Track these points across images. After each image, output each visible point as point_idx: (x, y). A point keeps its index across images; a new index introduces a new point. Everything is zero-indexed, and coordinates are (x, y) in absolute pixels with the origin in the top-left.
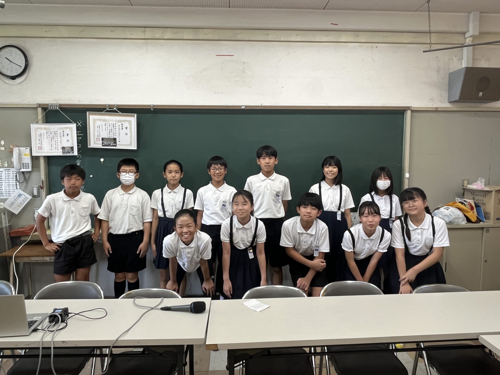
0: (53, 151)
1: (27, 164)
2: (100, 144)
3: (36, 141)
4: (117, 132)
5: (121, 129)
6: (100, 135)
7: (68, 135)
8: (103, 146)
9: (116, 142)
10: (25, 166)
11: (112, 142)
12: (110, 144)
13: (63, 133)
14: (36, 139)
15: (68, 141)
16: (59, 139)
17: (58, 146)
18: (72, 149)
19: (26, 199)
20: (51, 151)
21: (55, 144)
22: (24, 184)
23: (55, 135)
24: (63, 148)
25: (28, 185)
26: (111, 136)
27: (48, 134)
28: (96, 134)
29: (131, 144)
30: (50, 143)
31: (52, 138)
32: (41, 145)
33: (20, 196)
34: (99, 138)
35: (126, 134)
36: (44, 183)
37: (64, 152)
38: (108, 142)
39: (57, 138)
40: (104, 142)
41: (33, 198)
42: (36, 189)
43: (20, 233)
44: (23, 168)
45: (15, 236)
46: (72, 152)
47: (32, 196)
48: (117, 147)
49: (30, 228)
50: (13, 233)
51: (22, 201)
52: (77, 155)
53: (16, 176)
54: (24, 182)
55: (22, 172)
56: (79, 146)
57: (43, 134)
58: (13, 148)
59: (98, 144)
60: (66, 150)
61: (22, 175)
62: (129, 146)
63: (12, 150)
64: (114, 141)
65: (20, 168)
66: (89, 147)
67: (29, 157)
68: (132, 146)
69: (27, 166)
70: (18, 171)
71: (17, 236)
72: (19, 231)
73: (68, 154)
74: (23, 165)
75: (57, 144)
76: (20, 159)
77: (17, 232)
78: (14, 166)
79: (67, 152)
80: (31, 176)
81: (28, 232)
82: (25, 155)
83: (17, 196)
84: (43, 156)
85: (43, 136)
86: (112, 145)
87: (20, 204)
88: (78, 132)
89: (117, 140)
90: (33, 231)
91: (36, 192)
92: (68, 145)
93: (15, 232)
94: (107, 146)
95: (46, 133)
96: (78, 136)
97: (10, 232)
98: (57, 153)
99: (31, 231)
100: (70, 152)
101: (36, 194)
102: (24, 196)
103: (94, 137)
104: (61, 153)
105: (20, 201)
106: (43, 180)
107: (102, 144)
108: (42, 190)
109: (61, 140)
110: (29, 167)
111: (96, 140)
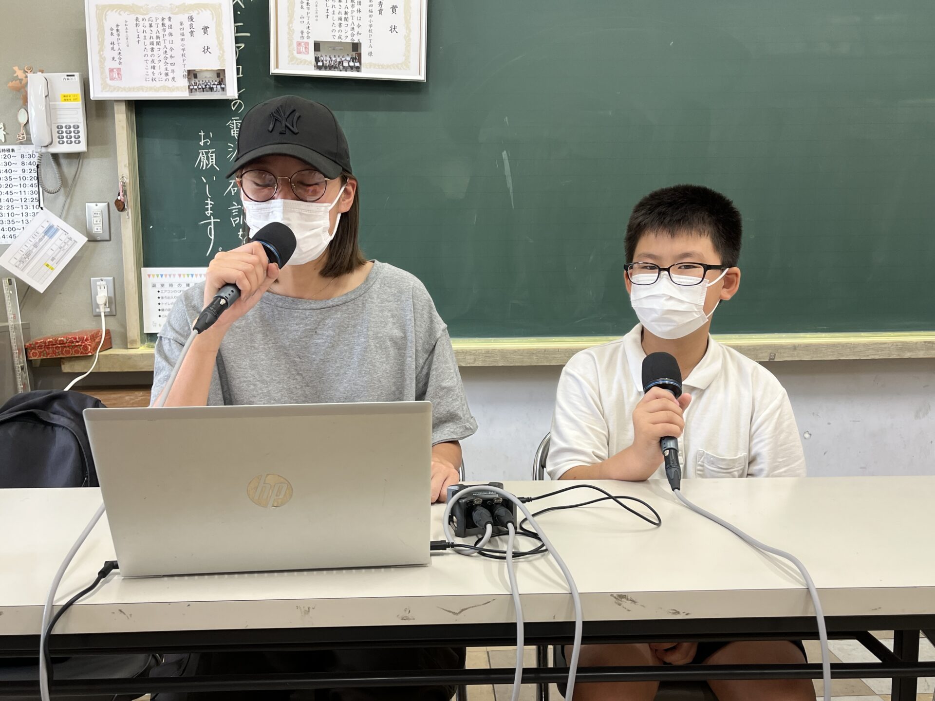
0: (158, 84)
1: (72, 129)
2: (310, 63)
3: (101, 50)
4: (365, 23)
5: (376, 12)
6: (308, 33)
7: (205, 29)
8: (319, 68)
9: (360, 55)
10: (65, 135)
11: (348, 55)
12: (341, 63)
13: (191, 25)
14: (101, 43)
15: (206, 50)
16: (177, 45)
17: (173, 67)
18: (221, 77)
19: (70, 243)
20: (151, 84)
21: (163, 61)
22: (61, 198)
23: (164, 30)
24: (192, 74)
25: (71, 198)
26: (343, 35)
27: (141, 29)
28: (298, 27)
29: (406, 65)
30: (150, 59)
31: (155, 41)
32: (120, 63)
33: (50, 233)
34: (307, 44)
35: (393, 29)
36: (128, 193)
37: (193, 89)
38: (335, 56)
39: (171, 42)
40: (322, 56)
41: (92, 244)
42: (98, 215)
43: (61, 348)
44: (61, 142)
45: (42, 357)
46: (221, 88)
47: (86, 235)
48: (361, 71)
49: (91, 334)
50: (35, 349)
51: (59, 249)
52: (236, 99)
53: (36, 168)
54: (61, 190)
55: (55, 156)
56: (238, 69)
57: (125, 27)
58: (26, 77)
59: (301, 62)
60: (199, 81)
61: (54, 169)
62: (401, 69)
63: (21, 83)
64: (355, 53)
65: (51, 140)
66: (274, 70)
67: (79, 104)
68: (409, 70)
69: (71, 134)
70: (44, 150)
71: (48, 357)
72: (56, 341)
73: (205, 93)
74: (60, 132)
75: (169, 61)
76: (50, 111)
77: (49, 345)
78: (30, 135)
79: (204, 87)
80: (81, 173)
81: (88, 346)
82: (66, 98)
83: (43, 233)
84: (125, 101)
85: (126, 33)
86: (349, 64)
87: (51, 258)
88: (235, 22)
89: (364, 51)
90: (100, 342)
91: (99, 219)
92: (207, 64)
93: (44, 345)
94: (331, 68)
95: (136, 22)
96: (236, 37)
97: (27, 346)
98: (173, 90)
99: (94, 344)
100: (214, 89)
101: (99, 230)
102: (65, 233)
103: (290, 40)
104: (184, 90)
105: (53, 250)
106: (127, 180)
107: (316, 61)
108: (121, 213)
109: (184, 47)
110: (79, 137)
111: (296, 49)
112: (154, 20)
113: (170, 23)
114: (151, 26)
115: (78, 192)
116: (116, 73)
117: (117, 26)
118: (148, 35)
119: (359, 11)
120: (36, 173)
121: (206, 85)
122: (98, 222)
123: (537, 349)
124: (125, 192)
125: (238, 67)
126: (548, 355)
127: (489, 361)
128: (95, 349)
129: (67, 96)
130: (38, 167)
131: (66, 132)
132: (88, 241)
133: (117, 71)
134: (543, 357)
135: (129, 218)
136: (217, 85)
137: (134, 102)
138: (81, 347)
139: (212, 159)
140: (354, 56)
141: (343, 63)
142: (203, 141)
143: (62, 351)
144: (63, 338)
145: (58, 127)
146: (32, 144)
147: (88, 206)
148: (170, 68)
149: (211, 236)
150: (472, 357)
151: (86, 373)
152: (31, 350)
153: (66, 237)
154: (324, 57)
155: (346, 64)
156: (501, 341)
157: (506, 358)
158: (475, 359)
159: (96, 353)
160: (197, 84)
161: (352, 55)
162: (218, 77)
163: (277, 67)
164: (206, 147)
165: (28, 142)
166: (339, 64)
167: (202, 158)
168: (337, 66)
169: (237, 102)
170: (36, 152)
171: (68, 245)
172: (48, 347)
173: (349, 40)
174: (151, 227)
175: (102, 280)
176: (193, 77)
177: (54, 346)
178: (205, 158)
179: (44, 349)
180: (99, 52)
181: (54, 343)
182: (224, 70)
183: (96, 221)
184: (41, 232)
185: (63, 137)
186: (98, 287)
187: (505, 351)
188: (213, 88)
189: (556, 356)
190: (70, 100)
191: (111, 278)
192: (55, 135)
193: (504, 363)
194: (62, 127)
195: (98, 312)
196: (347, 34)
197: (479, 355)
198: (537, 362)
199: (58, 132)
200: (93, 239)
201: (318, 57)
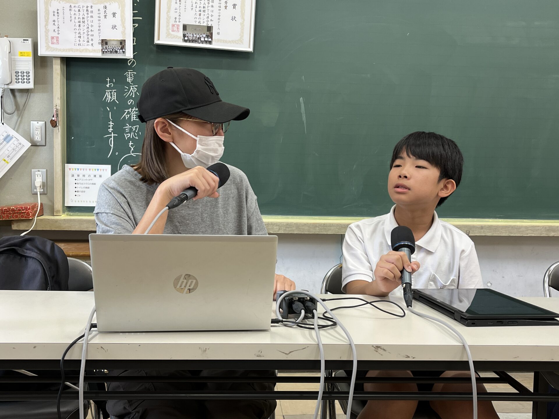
0: (82, 48)
1: (25, 74)
2: (180, 37)
3: (46, 25)
4: (216, 14)
5: (223, 8)
6: (180, 19)
7: (114, 14)
8: (186, 41)
9: (212, 34)
10: (20, 77)
11: (204, 33)
12: (199, 38)
13: (105, 11)
14: (47, 21)
15: (114, 27)
16: (96, 23)
17: (92, 37)
18: (123, 44)
19: (20, 146)
20: (77, 47)
21: (86, 33)
22: (15, 117)
23: (88, 14)
24: (104, 42)
25: (22, 118)
26: (202, 22)
27: (73, 12)
28: (173, 15)
29: (241, 41)
30: (78, 32)
32: (58, 34)
33: (7, 140)
34: (178, 26)
35: (233, 18)
36: (59, 116)
37: (105, 51)
38: (196, 34)
39: (92, 21)
40: (187, 34)
41: (33, 147)
42: (39, 129)
43: (12, 214)
44: (17, 82)
46: (122, 51)
47: (30, 142)
48: (212, 44)
49: (32, 206)
51: (13, 150)
52: (131, 59)
54: (15, 112)
55: (13, 91)
56: (134, 40)
57: (63, 11)
59: (174, 37)
60: (108, 47)
61: (11, 99)
62: (237, 44)
64: (209, 32)
65: (11, 81)
66: (156, 41)
67: (30, 58)
68: (243, 44)
69: (24, 77)
70: (6, 87)
71: (4, 219)
72: (9, 209)
73: (112, 54)
75: (90, 33)
76: (12, 62)
77: (4, 212)
79: (111, 50)
80: (29, 102)
81: (30, 213)
82: (22, 54)
83: (3, 139)
84: (60, 57)
85: (63, 15)
86: (204, 39)
87: (7, 156)
88: (133, 10)
89: (215, 31)
90: (37, 211)
91: (39, 132)
92: (114, 36)
93: (1, 211)
94: (193, 41)
95: (70, 8)
96: (133, 20)
98: (92, 52)
99: (33, 212)
100: (118, 52)
101: (39, 139)
102: (17, 140)
103: (168, 22)
104: (98, 52)
105: (9, 151)
106: (59, 108)
107: (183, 36)
108: (54, 128)
109: (100, 25)
110: (29, 79)
111: (171, 29)
112: (81, 7)
113: (92, 10)
114: (79, 11)
115: (26, 113)
116: (55, 40)
117: (58, 10)
118: (77, 17)
119: (212, 6)
121: (113, 49)
122: (38, 134)
123: (319, 223)
124: (57, 115)
125: (134, 38)
126: (326, 228)
127: (289, 230)
128: (34, 215)
129: (23, 53)
130: (1, 97)
131: (21, 76)
132: (31, 145)
133: (56, 38)
134: (323, 228)
135: (59, 132)
136: (120, 49)
137: (65, 58)
138: (25, 214)
139: (114, 96)
140: (208, 35)
141: (200, 39)
142: (108, 84)
143: (13, 216)
144: (14, 208)
145: (16, 72)
147: (32, 123)
148: (90, 38)
149: (111, 145)
150: (278, 227)
151: (28, 230)
153: (17, 142)
154: (189, 34)
155: (202, 39)
156: (296, 218)
157: (299, 228)
158: (279, 229)
159: (35, 218)
160: (107, 49)
162: (121, 44)
163: (159, 40)
164: (110, 88)
166: (198, 39)
167: (108, 95)
168: (197, 40)
169: (132, 60)
170: (1, 88)
171: (18, 148)
173: (205, 24)
174: (73, 138)
175: (39, 171)
176: (105, 44)
177: (8, 212)
178: (110, 95)
179: (1, 214)
180: (45, 26)
181: (8, 211)
182: (125, 40)
183: (37, 133)
185: (19, 79)
186: (36, 176)
187: (299, 224)
188: (117, 51)
189: (331, 228)
190: (25, 55)
191: (45, 170)
192: (14, 77)
193: (298, 231)
194: (18, 73)
195: (36, 192)
196: (204, 21)
197: (282, 226)
198: (319, 232)
199: (16, 76)
200: (34, 145)
201: (185, 34)
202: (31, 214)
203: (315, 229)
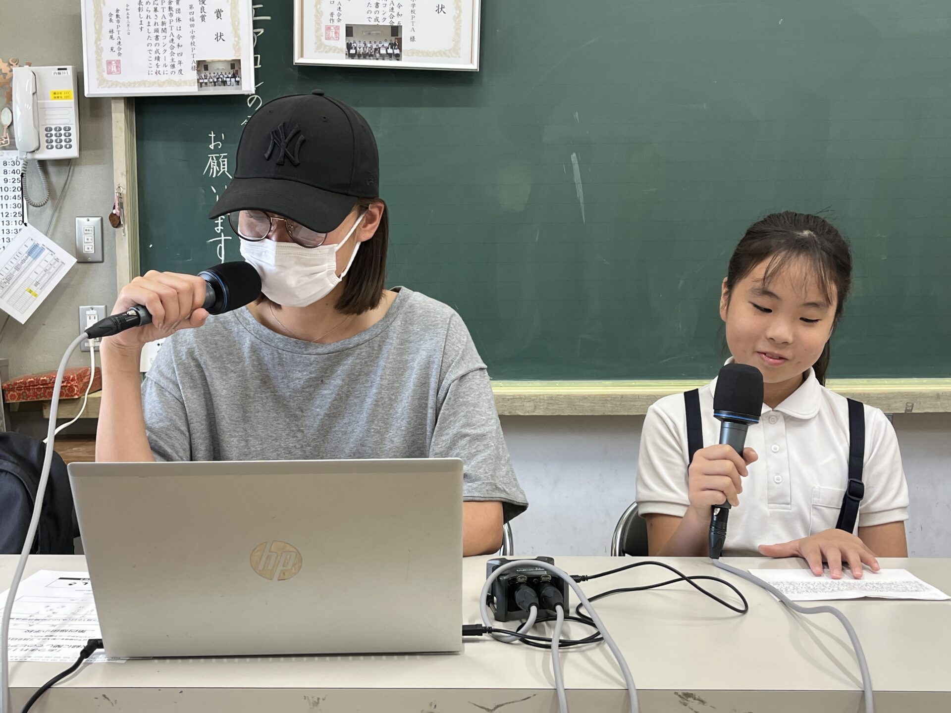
0: (163, 78)
1: (63, 132)
2: (341, 50)
3: (98, 39)
6: (339, 15)
7: (219, 13)
8: (352, 56)
9: (400, 40)
10: (54, 138)
11: (386, 40)
12: (377, 50)
13: (202, 9)
14: (98, 32)
15: (219, 37)
16: (186, 33)
17: (180, 58)
18: (236, 68)
19: (57, 265)
20: (154, 78)
21: (169, 51)
22: (48, 211)
23: (171, 15)
25: (60, 212)
26: (381, 17)
27: (144, 14)
28: (327, 8)
29: (455, 51)
30: (154, 49)
31: (160, 27)
32: (120, 54)
33: (34, 253)
34: (337, 28)
35: (440, 9)
36: (125, 206)
37: (203, 83)
38: (370, 42)
39: (179, 29)
40: (354, 42)
41: (81, 266)
42: (90, 232)
43: (43, 389)
44: (50, 147)
45: (22, 400)
46: (236, 81)
47: (75, 255)
48: (401, 60)
49: (78, 373)
50: (14, 391)
51: (44, 272)
52: (252, 95)
53: (20, 177)
54: (48, 202)
55: (43, 163)
56: (256, 59)
57: (126, 12)
58: (11, 71)
59: (330, 49)
60: (210, 74)
61: (40, 177)
62: (449, 57)
63: (5, 78)
64: (394, 38)
65: (38, 145)
66: (298, 60)
67: (71, 102)
68: (459, 57)
69: (61, 138)
70: (29, 156)
71: (29, 400)
72: (38, 380)
73: (216, 87)
74: (49, 135)
75: (176, 51)
76: (38, 110)
77: (29, 386)
78: (14, 138)
79: (215, 80)
80: (72, 182)
81: (74, 387)
82: (56, 96)
83: (26, 253)
84: (125, 98)
85: (127, 19)
86: (387, 51)
87: (34, 283)
88: (253, 4)
89: (405, 35)
90: (88, 382)
91: (91, 237)
92: (219, 53)
93: (23, 385)
94: (365, 56)
95: (139, 6)
96: (254, 22)
97: (5, 387)
98: (180, 85)
99: (81, 385)
100: (228, 82)
101: (90, 250)
102: (51, 253)
103: (318, 23)
104: (192, 84)
105: (37, 273)
106: (124, 191)
107: (347, 48)
108: (116, 229)
109: (194, 34)
110: (70, 140)
111: (324, 34)
115: (67, 205)
116: (114, 66)
120: (20, 183)
121: (218, 79)
122: (90, 241)
123: (612, 395)
124: (121, 205)
125: (256, 56)
126: (626, 403)
127: (553, 409)
128: (83, 391)
129: (58, 93)
130: (22, 176)
131: (56, 135)
132: (78, 262)
133: (116, 63)
134: (620, 405)
135: (125, 235)
136: (231, 77)
137: (134, 99)
138: (66, 388)
139: (224, 165)
140: (393, 42)
141: (379, 50)
142: (213, 144)
143: (44, 393)
144: (45, 378)
145: (46, 130)
146: (16, 149)
147: (78, 221)
148: (177, 58)
149: (221, 257)
150: (532, 404)
151: (74, 419)
152: (9, 391)
153: (52, 257)
154: (357, 42)
155: (383, 51)
156: (568, 385)
157: (574, 405)
158: (535, 407)
159: (84, 395)
160: (208, 78)
161: (391, 40)
162: (232, 69)
163: (302, 56)
164: (216, 150)
165: (12, 146)
166: (375, 52)
167: (212, 164)
168: (373, 54)
169: (254, 97)
170: (21, 159)
171: (54, 267)
172: (28, 388)
173: (387, 23)
174: (151, 246)
175: (92, 309)
176: (203, 69)
177: (36, 387)
178: (216, 164)
179: (23, 391)
180: (96, 43)
181: (35, 383)
182: (239, 61)
183: (88, 239)
184: (24, 253)
185: (52, 141)
186: (88, 318)
187: (573, 398)
188: (226, 81)
189: (637, 403)
190: (61, 97)
191: (103, 306)
192: (44, 139)
193: (571, 411)
194: (51, 129)
195: (87, 347)
196: (385, 16)
197: (540, 402)
198: (612, 411)
199: (47, 136)
200: (83, 260)
201: (351, 43)
202: (76, 389)
203: (604, 406)
